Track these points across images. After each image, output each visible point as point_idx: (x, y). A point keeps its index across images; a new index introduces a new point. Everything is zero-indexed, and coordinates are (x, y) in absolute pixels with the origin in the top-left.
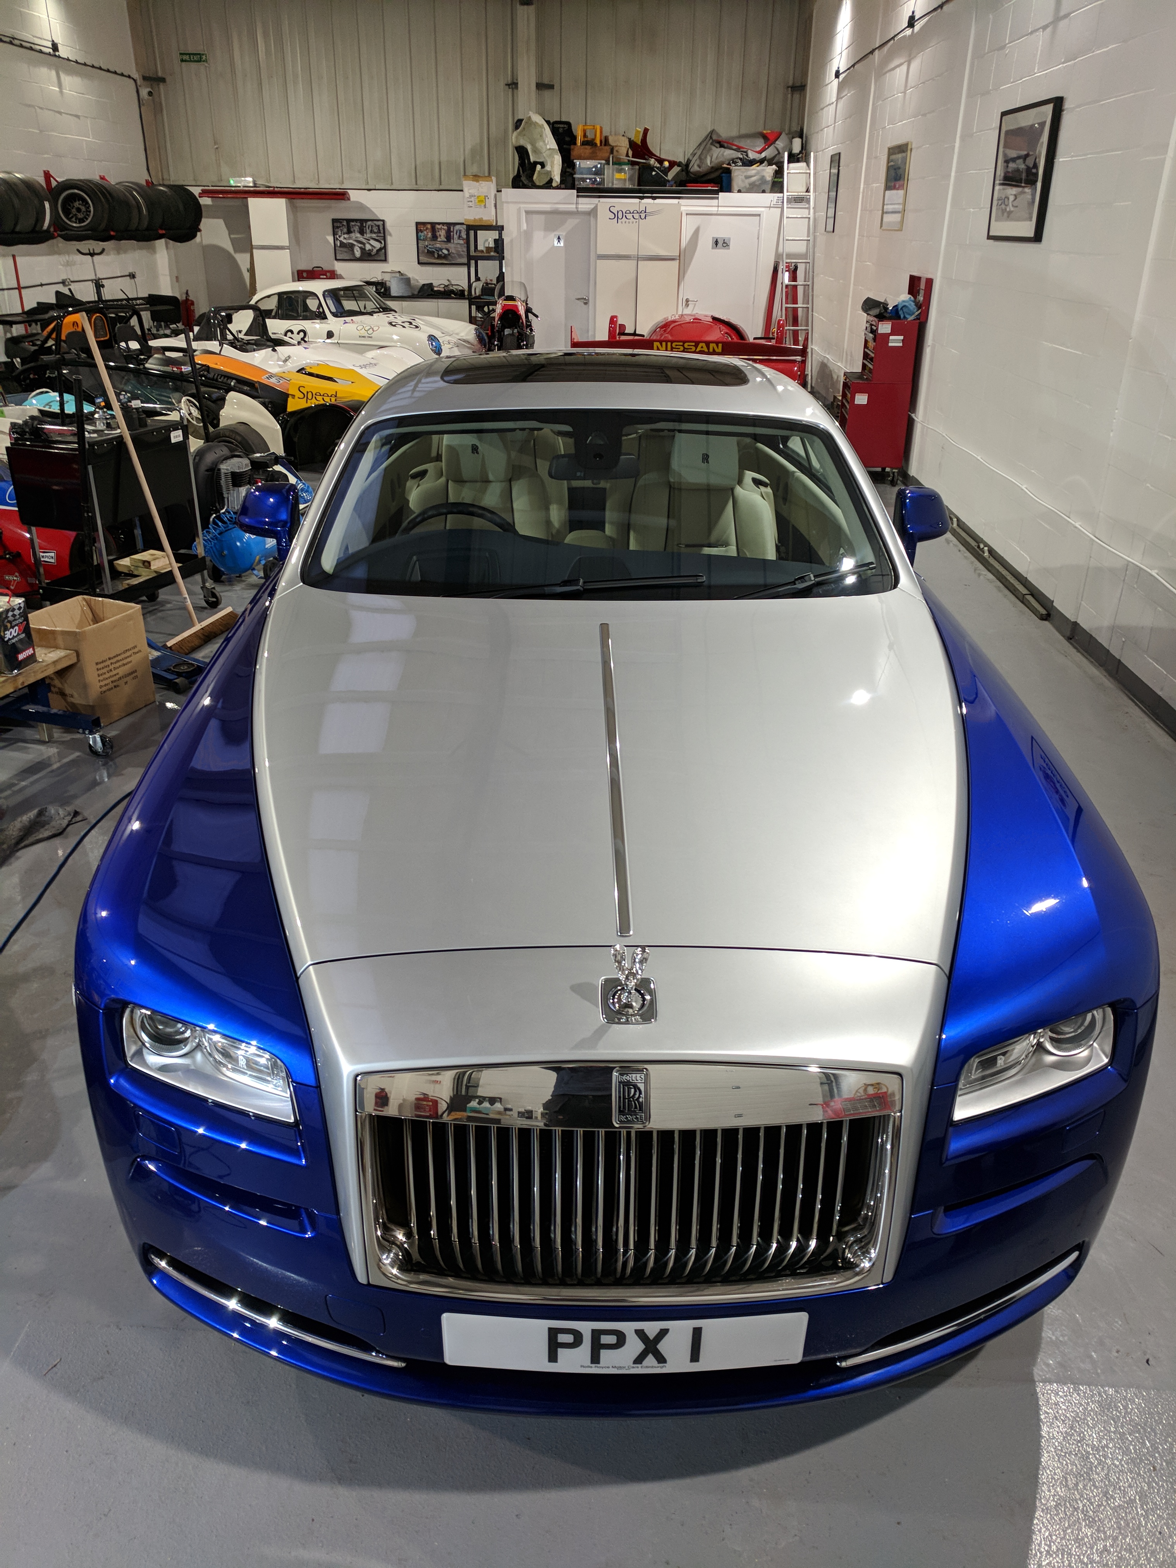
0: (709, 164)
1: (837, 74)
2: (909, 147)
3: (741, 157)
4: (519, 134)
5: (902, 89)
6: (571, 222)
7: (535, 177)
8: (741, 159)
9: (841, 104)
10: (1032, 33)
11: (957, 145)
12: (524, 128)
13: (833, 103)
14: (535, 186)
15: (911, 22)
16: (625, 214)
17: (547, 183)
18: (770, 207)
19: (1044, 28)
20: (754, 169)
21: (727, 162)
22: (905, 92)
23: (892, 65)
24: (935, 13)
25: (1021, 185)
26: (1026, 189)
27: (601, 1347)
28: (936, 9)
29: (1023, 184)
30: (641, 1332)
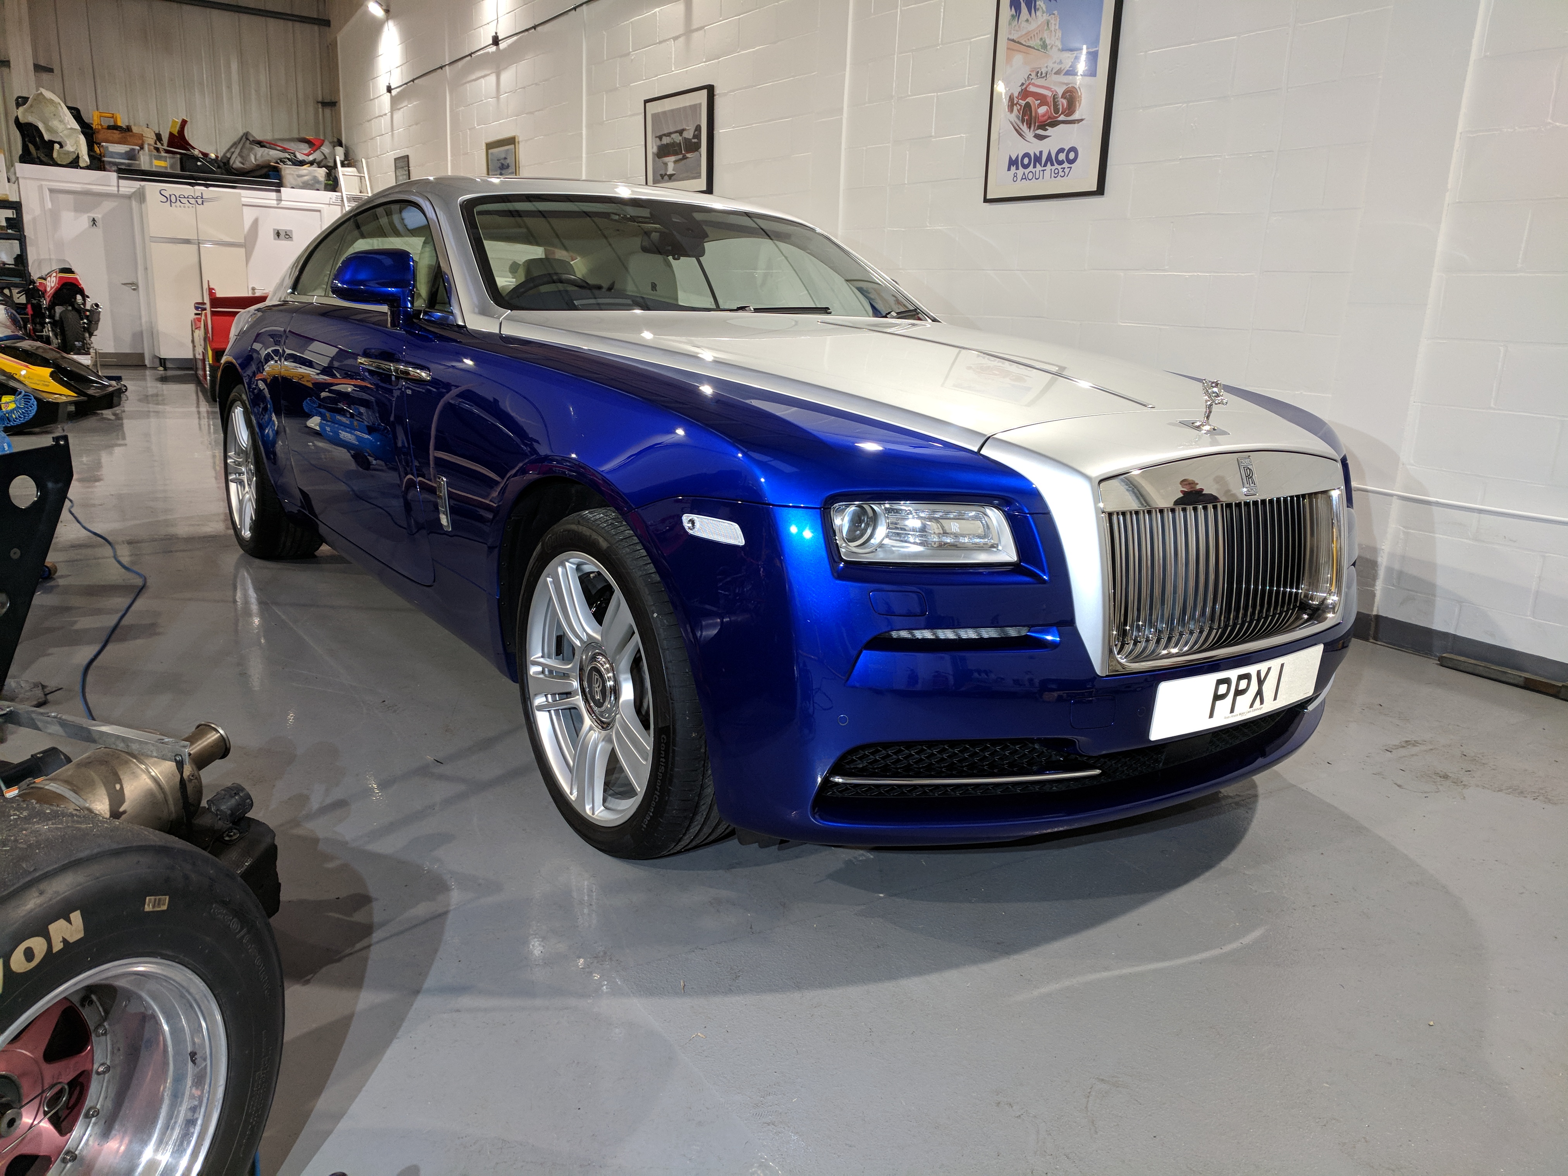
0: (254, 162)
1: (389, 89)
2: (517, 140)
3: (289, 157)
4: (26, 111)
5: (494, 94)
6: (108, 205)
7: (55, 155)
8: (288, 159)
9: (398, 115)
10: (660, 42)
11: (584, 132)
12: (31, 106)
13: (385, 114)
14: (56, 164)
15: (496, 41)
16: (179, 199)
17: (71, 163)
18: (330, 204)
19: (675, 38)
20: (305, 170)
21: (274, 161)
22: (498, 97)
23: (474, 77)
24: (527, 33)
25: (681, 153)
26: (688, 155)
27: (1239, 693)
28: (527, 30)
29: (683, 152)
30: (1259, 673)
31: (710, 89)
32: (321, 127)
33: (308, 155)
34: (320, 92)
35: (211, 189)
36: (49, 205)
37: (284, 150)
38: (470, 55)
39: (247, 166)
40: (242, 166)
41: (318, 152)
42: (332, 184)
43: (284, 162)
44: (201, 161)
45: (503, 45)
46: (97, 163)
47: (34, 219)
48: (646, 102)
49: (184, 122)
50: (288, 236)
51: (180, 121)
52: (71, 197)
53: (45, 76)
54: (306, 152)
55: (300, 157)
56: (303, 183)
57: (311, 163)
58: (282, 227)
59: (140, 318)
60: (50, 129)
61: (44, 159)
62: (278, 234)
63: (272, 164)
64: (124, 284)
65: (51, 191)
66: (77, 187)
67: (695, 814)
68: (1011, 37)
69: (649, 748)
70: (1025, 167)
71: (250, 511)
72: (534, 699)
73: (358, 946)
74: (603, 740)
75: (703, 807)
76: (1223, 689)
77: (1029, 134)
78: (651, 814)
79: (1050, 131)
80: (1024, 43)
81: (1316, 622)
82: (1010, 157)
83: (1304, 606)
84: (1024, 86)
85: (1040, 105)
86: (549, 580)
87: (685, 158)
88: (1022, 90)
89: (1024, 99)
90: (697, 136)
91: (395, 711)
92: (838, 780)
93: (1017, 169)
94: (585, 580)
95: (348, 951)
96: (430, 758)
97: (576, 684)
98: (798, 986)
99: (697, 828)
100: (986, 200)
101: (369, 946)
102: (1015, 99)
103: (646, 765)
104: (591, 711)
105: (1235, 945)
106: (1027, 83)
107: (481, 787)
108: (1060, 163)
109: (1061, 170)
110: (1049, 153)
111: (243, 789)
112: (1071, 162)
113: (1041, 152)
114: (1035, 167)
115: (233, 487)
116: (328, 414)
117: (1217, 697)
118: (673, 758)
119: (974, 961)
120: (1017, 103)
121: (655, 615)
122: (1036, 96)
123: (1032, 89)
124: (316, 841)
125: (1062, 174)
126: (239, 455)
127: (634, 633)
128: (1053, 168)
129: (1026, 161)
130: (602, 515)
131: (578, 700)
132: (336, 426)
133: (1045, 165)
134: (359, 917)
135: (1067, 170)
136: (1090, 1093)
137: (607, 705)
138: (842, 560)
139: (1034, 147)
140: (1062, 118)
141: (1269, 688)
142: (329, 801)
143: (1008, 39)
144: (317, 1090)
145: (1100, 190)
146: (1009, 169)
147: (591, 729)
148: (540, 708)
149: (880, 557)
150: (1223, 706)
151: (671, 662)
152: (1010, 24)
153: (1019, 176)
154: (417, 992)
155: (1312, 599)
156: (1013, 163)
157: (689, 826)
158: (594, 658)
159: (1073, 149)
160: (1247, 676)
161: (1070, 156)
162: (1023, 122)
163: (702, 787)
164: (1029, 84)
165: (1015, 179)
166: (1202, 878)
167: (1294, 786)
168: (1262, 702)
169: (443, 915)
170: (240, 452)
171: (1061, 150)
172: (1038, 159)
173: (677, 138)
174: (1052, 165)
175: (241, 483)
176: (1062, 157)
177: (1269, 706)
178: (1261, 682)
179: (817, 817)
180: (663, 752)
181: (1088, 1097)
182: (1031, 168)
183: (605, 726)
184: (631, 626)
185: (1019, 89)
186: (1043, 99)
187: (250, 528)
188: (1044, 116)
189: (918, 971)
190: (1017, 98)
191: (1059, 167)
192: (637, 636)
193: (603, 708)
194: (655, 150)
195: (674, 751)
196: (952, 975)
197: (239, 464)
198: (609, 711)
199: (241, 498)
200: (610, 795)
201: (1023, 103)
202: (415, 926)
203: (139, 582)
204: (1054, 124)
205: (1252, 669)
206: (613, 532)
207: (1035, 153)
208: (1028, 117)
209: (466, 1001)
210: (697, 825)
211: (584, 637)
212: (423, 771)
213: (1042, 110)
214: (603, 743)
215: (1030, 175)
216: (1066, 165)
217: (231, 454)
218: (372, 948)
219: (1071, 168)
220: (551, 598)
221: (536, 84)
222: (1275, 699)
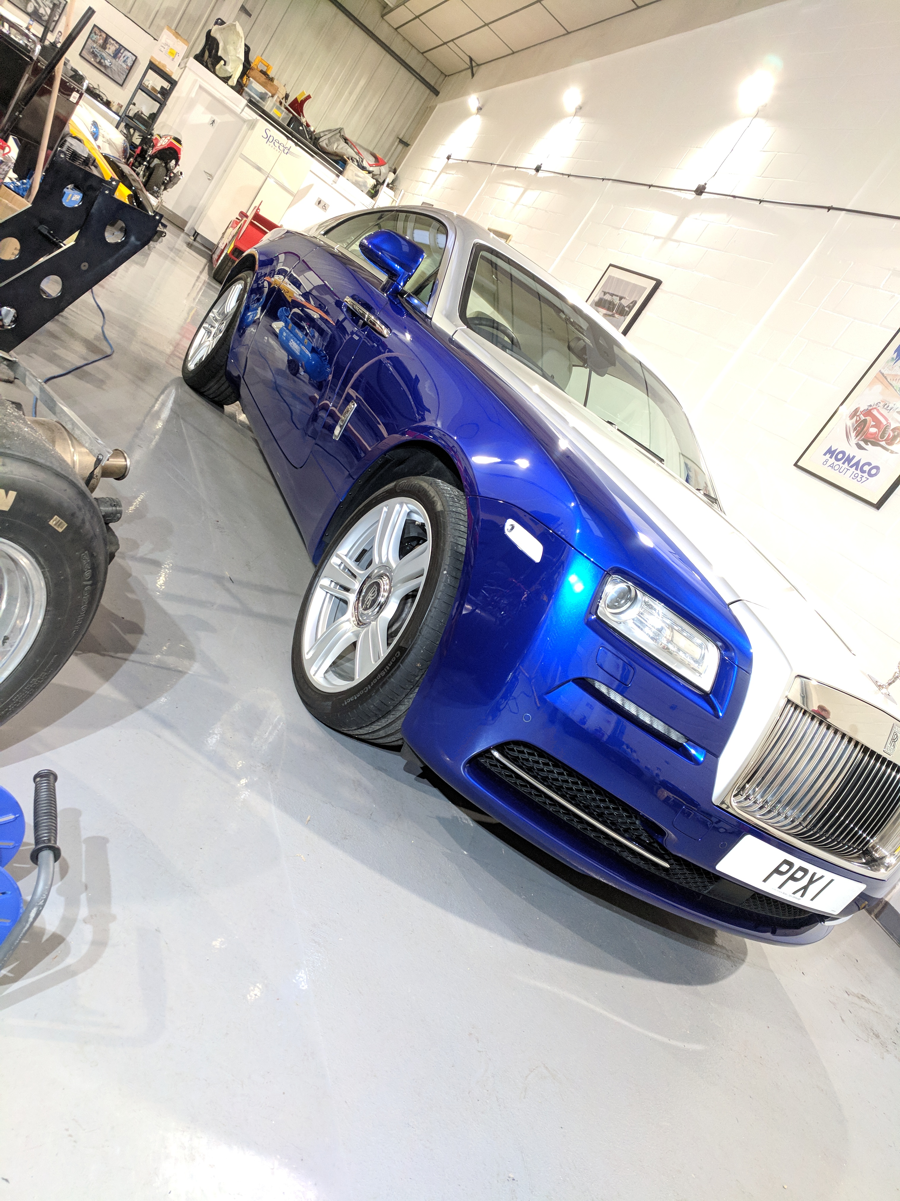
0: (335, 148)
1: (449, 157)
2: (510, 238)
3: (358, 160)
5: (514, 201)
6: (228, 118)
7: (218, 67)
9: (443, 177)
10: (645, 234)
12: (224, 29)
13: (436, 171)
14: (214, 72)
15: (538, 169)
16: (274, 141)
17: (224, 78)
19: (657, 237)
20: (363, 174)
21: (348, 156)
22: (515, 205)
23: (508, 182)
24: (561, 176)
25: (612, 312)
26: (616, 316)
27: (792, 878)
28: (563, 174)
29: (614, 312)
30: (814, 874)
31: (658, 283)
32: (390, 154)
33: (371, 166)
34: (402, 134)
35: (298, 148)
36: (193, 95)
37: (358, 153)
38: (516, 168)
39: (329, 149)
40: (325, 146)
41: (378, 168)
42: (374, 193)
43: (353, 161)
44: (303, 127)
45: (540, 174)
46: (239, 88)
47: (178, 98)
48: (611, 265)
49: (309, 97)
50: (325, 207)
51: (307, 95)
52: (210, 98)
53: (244, 16)
54: (370, 163)
55: (365, 164)
56: (356, 181)
57: (369, 172)
58: (324, 200)
59: (201, 199)
60: (225, 50)
61: (210, 66)
62: (319, 203)
63: (345, 157)
64: (206, 172)
65: (201, 87)
66: (218, 95)
67: (384, 717)
68: (883, 371)
69: (383, 655)
70: (837, 460)
71: (204, 353)
72: (322, 578)
73: (119, 655)
74: (353, 632)
75: (391, 716)
76: (784, 868)
77: (854, 440)
78: (356, 698)
79: (869, 447)
80: (889, 380)
81: (869, 868)
82: (831, 447)
83: (866, 853)
84: (871, 408)
85: (873, 426)
86: (385, 509)
87: (613, 316)
88: (868, 409)
89: (865, 415)
90: (631, 308)
91: (221, 532)
92: (496, 754)
93: (831, 457)
94: (409, 523)
95: (112, 654)
96: (227, 574)
97: (357, 586)
98: (381, 872)
99: (378, 728)
100: (796, 465)
101: (126, 660)
102: (859, 412)
103: (373, 665)
104: (356, 608)
105: (680, 1044)
106: (874, 407)
107: (249, 613)
108: (863, 471)
109: (860, 476)
110: (859, 461)
111: (120, 506)
112: (870, 475)
113: (854, 457)
114: (844, 463)
115: (202, 331)
116: (291, 325)
117: (777, 871)
118: (396, 670)
119: (502, 934)
120: (858, 416)
121: (445, 572)
122: (875, 418)
123: (875, 412)
124: (130, 575)
125: (859, 480)
126: (219, 314)
127: (422, 575)
128: (856, 472)
129: (840, 456)
130: (449, 489)
131: (352, 598)
132: (292, 335)
133: (851, 467)
134: (129, 638)
135: (864, 479)
136: (534, 1069)
137: (369, 612)
138: (596, 613)
139: (851, 450)
140: (883, 443)
141: (813, 889)
142: (150, 556)
143: (880, 371)
144: (46, 724)
145: (878, 506)
146: (825, 454)
147: (348, 620)
148: (322, 587)
149: (621, 629)
150: (778, 879)
151: (435, 608)
152: (888, 362)
153: (829, 463)
154: (140, 707)
155: (876, 851)
156: (830, 452)
157: (374, 722)
158: (381, 576)
159: (877, 468)
160: (805, 871)
161: (873, 471)
162: (855, 430)
163: (400, 703)
164: (875, 408)
165: (825, 463)
166: (680, 986)
167: (772, 971)
168: (802, 896)
169: (181, 673)
170: (222, 313)
171: (869, 464)
172: (849, 460)
173: (616, 301)
174: (857, 469)
175: (209, 333)
176: (866, 468)
177: (805, 902)
178: (811, 882)
179: (466, 770)
180: (391, 663)
181: (532, 1072)
182: (840, 463)
183: (360, 623)
184: (423, 570)
185: (866, 408)
186: (878, 424)
187: (196, 364)
188: (871, 434)
189: (463, 914)
190: (861, 412)
191: (860, 474)
192: (423, 579)
193: (366, 612)
194: (597, 299)
195: (399, 666)
196: (485, 933)
197: (216, 320)
198: (368, 616)
199: (202, 342)
200: (332, 671)
201: (863, 418)
202: (162, 668)
203: (109, 352)
204: (874, 444)
205: (812, 869)
206: (451, 503)
207: (849, 455)
208: (860, 428)
209: (167, 734)
210: (379, 726)
211: (384, 559)
212: (219, 579)
213: (873, 430)
214: (352, 634)
215: (837, 467)
216: (866, 475)
217: (215, 310)
218: (127, 662)
219: (868, 479)
220: (378, 521)
221: (546, 211)
222: (812, 900)
